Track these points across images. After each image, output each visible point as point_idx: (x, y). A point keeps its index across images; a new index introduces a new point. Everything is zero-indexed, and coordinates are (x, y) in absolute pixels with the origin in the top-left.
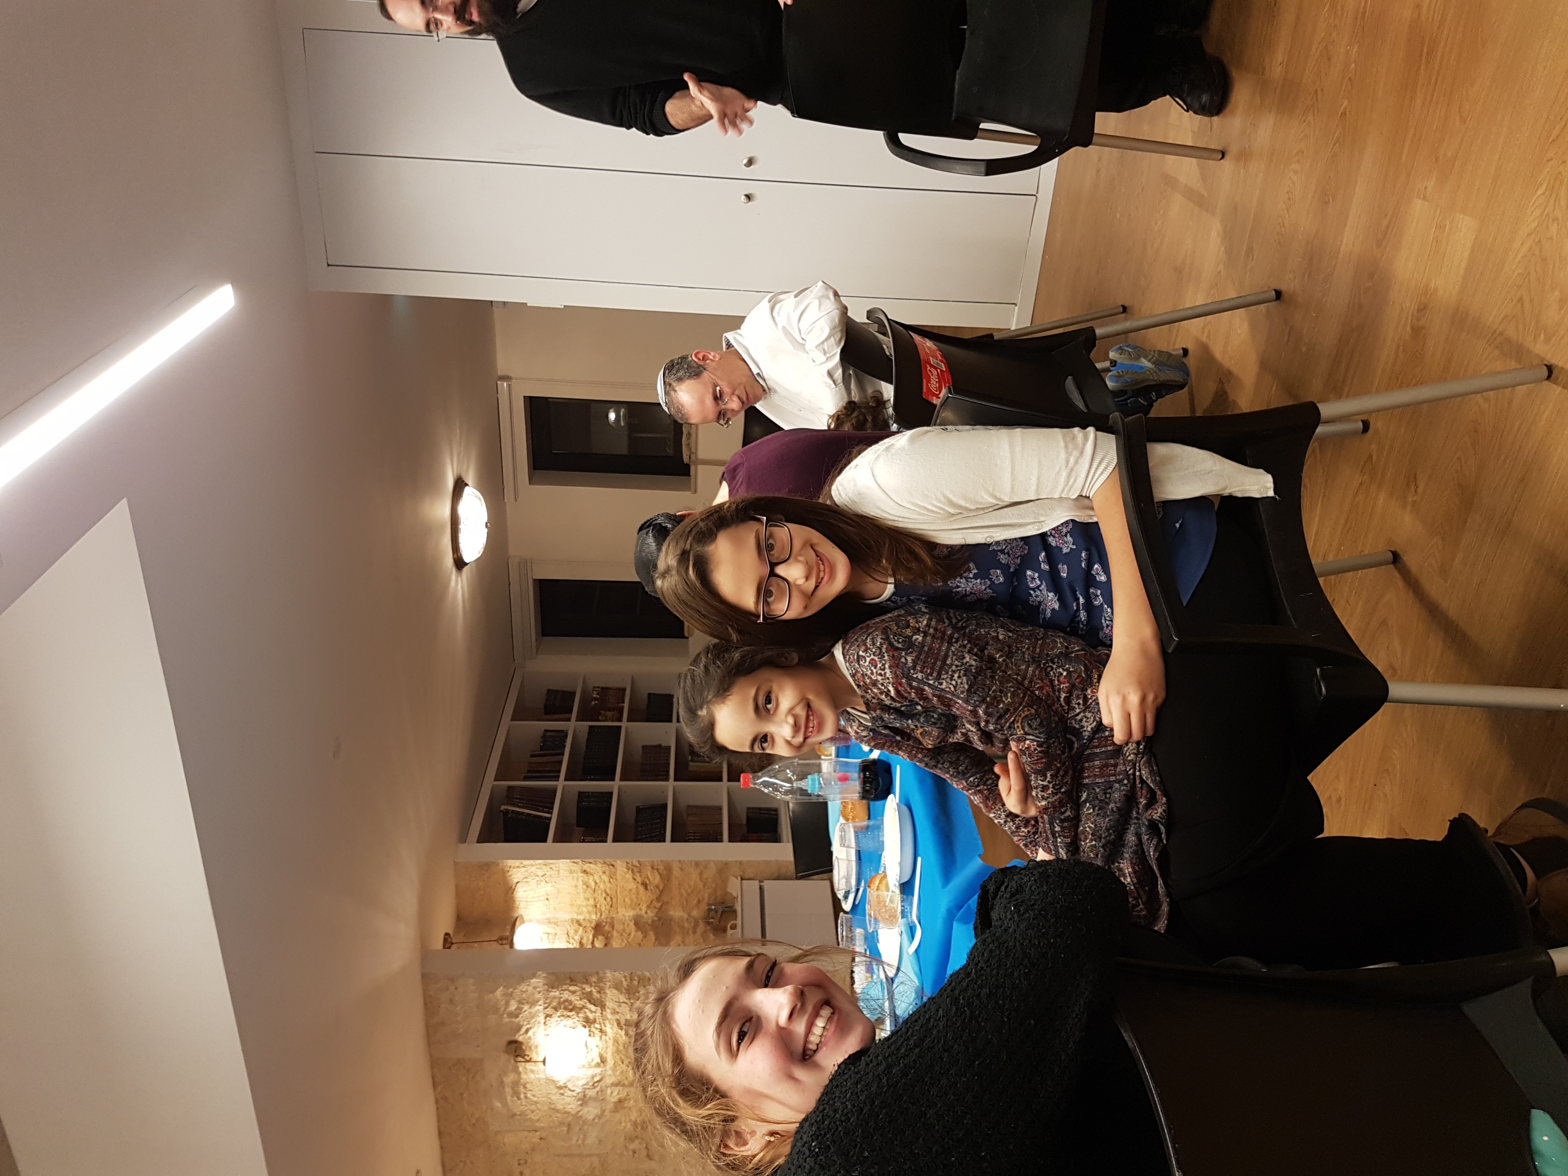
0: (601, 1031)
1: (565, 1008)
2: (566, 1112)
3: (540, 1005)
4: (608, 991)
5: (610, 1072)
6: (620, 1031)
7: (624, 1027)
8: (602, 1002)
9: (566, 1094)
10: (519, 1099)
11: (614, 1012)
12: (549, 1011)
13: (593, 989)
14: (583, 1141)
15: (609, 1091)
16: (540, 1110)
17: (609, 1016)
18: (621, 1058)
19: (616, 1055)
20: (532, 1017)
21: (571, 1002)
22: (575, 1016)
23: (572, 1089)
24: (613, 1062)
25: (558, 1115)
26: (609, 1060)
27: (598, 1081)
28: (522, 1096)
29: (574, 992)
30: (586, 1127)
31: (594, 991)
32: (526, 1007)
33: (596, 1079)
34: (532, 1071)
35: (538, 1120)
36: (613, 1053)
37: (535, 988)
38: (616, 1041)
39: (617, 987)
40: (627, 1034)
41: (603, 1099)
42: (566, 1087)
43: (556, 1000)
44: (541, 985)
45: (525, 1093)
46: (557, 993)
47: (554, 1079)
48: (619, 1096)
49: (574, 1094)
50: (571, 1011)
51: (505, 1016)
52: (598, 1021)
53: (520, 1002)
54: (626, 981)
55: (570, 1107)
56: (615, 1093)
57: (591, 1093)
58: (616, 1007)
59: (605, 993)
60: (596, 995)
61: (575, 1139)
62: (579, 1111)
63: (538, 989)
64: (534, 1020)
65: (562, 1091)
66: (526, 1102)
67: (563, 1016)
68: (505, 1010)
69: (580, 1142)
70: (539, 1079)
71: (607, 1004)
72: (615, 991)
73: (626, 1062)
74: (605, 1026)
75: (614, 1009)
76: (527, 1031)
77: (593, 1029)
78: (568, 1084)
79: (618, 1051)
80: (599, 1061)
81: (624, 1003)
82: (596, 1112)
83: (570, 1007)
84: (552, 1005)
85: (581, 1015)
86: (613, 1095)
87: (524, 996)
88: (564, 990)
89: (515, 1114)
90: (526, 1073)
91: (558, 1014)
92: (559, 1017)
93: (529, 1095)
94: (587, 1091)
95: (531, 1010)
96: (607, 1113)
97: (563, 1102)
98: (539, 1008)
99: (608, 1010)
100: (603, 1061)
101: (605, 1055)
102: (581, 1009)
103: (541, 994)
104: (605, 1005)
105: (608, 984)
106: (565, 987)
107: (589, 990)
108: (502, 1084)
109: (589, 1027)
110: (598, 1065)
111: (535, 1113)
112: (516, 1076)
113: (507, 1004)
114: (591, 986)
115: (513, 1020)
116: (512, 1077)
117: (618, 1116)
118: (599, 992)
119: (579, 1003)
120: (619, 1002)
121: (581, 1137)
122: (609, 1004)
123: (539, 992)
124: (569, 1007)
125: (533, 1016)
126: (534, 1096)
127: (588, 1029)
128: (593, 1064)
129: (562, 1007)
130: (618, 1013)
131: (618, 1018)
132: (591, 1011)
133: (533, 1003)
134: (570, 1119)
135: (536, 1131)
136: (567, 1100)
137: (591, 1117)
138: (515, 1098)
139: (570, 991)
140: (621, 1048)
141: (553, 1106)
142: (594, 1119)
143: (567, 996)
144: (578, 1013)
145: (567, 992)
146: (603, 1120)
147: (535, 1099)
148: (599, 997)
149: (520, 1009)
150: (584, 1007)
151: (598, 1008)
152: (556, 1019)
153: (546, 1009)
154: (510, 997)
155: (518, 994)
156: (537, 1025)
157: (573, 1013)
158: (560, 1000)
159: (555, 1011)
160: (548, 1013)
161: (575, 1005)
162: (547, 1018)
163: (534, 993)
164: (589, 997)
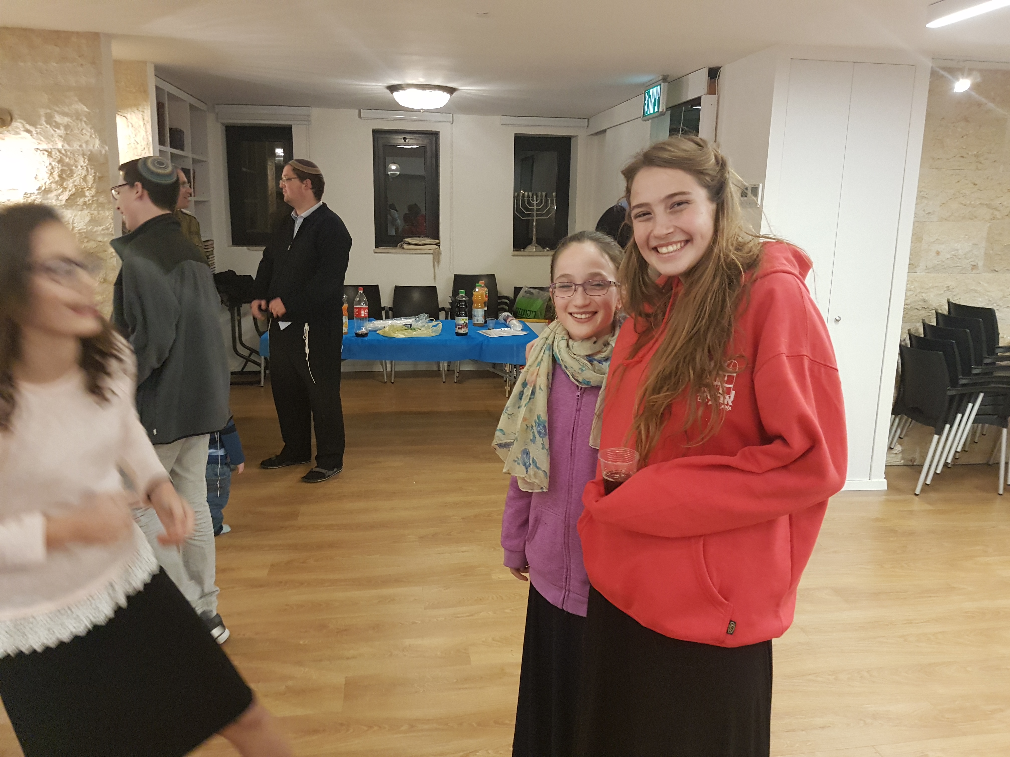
1: (62, 171)
3: (63, 146)
4: (86, 212)
8: (71, 206)
13: (90, 197)
21: (70, 176)
22: (52, 180)
29: (85, 180)
31: (87, 199)
32: (61, 132)
37: (87, 142)
39: (94, 221)
43: (72, 162)
44: (91, 147)
46: (82, 164)
50: (60, 176)
51: (49, 111)
53: (67, 127)
54: (103, 230)
59: (82, 210)
60: (81, 201)
63: (84, 146)
64: (42, 139)
67: (53, 168)
68: (55, 111)
72: (88, 219)
83: (64, 176)
84: (65, 158)
85: (53, 186)
87: (76, 131)
88: (87, 170)
95: (56, 136)
102: (61, 185)
103: (78, 148)
104: (67, 209)
105: (95, 212)
106: (91, 171)
107: (87, 193)
109: (38, 194)
113: (64, 114)
114: (93, 196)
115: (43, 119)
118: (85, 203)
120: (73, 223)
123: (81, 146)
125: (48, 138)
127: (36, 192)
129: (64, 168)
133: (66, 139)
139: (85, 176)
143: (79, 173)
144: (56, 182)
145: (84, 173)
148: (78, 203)
149: (57, 126)
150: (65, 189)
151: (63, 203)
152: (48, 161)
153: (59, 151)
154: (74, 118)
155: (80, 125)
156: (36, 141)
157: (57, 178)
158: (72, 166)
159: (57, 160)
160: (53, 153)
161: (67, 180)
162: (47, 151)
163: (79, 140)
164: (78, 193)
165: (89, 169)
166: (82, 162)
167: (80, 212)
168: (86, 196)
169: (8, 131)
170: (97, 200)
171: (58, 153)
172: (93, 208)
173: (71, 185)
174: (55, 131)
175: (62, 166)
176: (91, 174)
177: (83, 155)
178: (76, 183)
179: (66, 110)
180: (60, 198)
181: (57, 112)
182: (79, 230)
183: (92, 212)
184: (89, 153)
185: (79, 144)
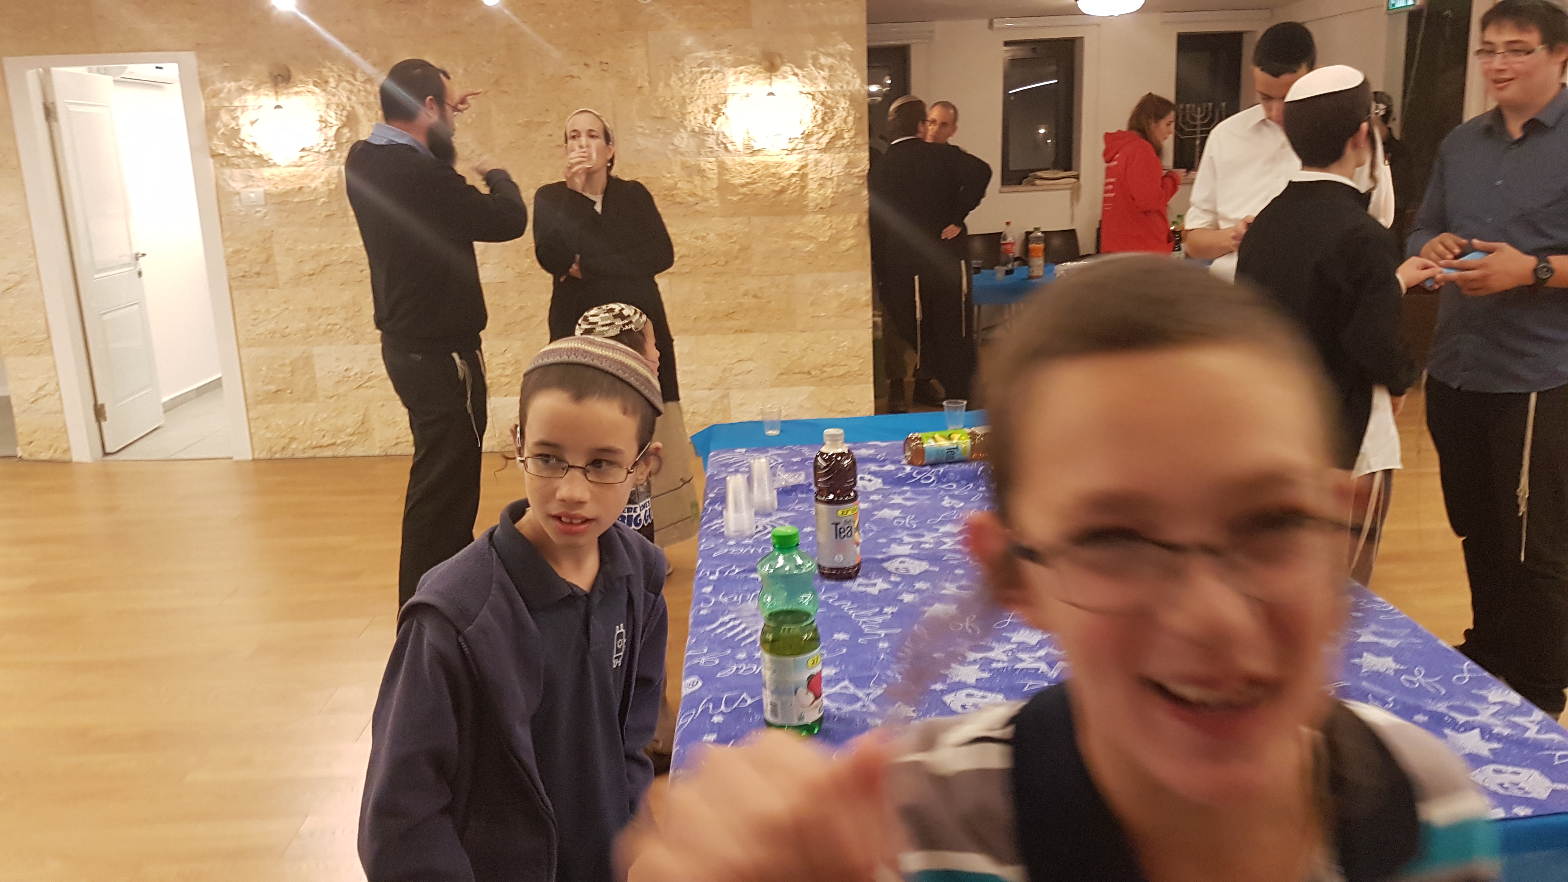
0: (794, 150)
1: (825, 113)
2: (684, 115)
3: (826, 88)
4: (843, 154)
5: (738, 159)
6: (797, 168)
7: (801, 172)
8: (830, 149)
9: (707, 114)
10: (700, 65)
11: (817, 162)
12: (819, 96)
13: (848, 140)
14: (640, 133)
15: (711, 159)
16: (682, 86)
17: (811, 157)
18: (758, 170)
19: (763, 165)
20: (811, 80)
21: (831, 119)
22: (815, 123)
23: (717, 122)
24: (753, 163)
25: (677, 107)
26: (755, 158)
27: (726, 148)
28: (705, 69)
29: (845, 122)
30: (661, 136)
31: (845, 141)
32: (825, 73)
33: (730, 146)
34: (737, 80)
35: (668, 85)
36: (764, 162)
37: (848, 83)
38: (779, 165)
39: (850, 164)
40: (793, 175)
41: (700, 154)
42: (718, 115)
43: (833, 105)
44: (850, 88)
45: (708, 72)
46: (843, 105)
47: (728, 103)
48: (707, 170)
49: (709, 124)
50: (823, 119)
51: (815, 53)
52: (806, 146)
53: (831, 68)
54: (860, 172)
55: (692, 118)
56: (709, 165)
57: (711, 141)
58: (824, 163)
59: (840, 152)
60: (839, 143)
61: (642, 124)
62: (685, 128)
63: (845, 86)
64: (807, 81)
65: (711, 110)
66: (696, 73)
67: (817, 111)
68: (821, 52)
69: (640, 130)
70: (725, 87)
71: (827, 155)
72: (845, 161)
73: (755, 176)
74: (799, 153)
75: (820, 162)
76: (796, 75)
77: (796, 141)
78: (724, 116)
79: (767, 167)
80: (755, 149)
81: (832, 171)
82: (683, 146)
83: (826, 118)
84: (826, 100)
85: (816, 129)
86: (708, 164)
87: (839, 72)
88: (848, 112)
89: (678, 60)
90: (736, 73)
91: (817, 107)
92: (814, 108)
93: (705, 76)
94: (714, 137)
95: (820, 78)
96: (680, 157)
97: (696, 112)
98: (822, 86)
99: (818, 156)
100: (754, 153)
101: (761, 154)
102: (822, 128)
103: (840, 89)
104: (826, 153)
105: (852, 154)
106: (852, 112)
107: (846, 135)
108: (719, 47)
109: (802, 138)
110: (748, 147)
111: (678, 82)
112: (729, 63)
113: (829, 55)
114: (851, 138)
115: (810, 61)
116: (727, 58)
117: (677, 168)
118: (843, 146)
119: (830, 127)
120: (831, 167)
121: (647, 132)
122: (827, 158)
123: (842, 87)
124: (828, 116)
125: (813, 80)
126: (703, 81)
127: (801, 136)
128: (752, 143)
129: (827, 110)
130: (816, 165)
131: (810, 166)
132: (819, 139)
133: (829, 81)
134: (674, 118)
135: (650, 82)
136: (700, 117)
137: (676, 142)
138: (700, 61)
139: (846, 117)
140: (773, 171)
141: (688, 101)
142: (673, 144)
143: (840, 115)
144: (818, 126)
145: (845, 114)
146: (670, 155)
147: (699, 82)
148: (837, 146)
149: (822, 67)
150: (826, 131)
151: (823, 146)
152: (812, 103)
153: (821, 93)
154: (838, 58)
155: (843, 66)
156: (801, 84)
157: (820, 122)
158: (834, 108)
159: (820, 103)
160: (816, 96)
161: (829, 123)
162: (810, 94)
163: (841, 81)
164: (838, 136)
165: (851, 111)
166: (844, 104)
167: (837, 156)
168: (844, 139)
169: (776, 76)
170: (855, 141)
171: (821, 96)
172: (850, 150)
173: (832, 128)
174: (819, 73)
175: (826, 108)
176: (851, 116)
177: (844, 96)
178: (836, 126)
179: (831, 51)
180: (821, 141)
181: (823, 54)
182: (838, 173)
183: (849, 154)
184: (849, 94)
185: (840, 84)
